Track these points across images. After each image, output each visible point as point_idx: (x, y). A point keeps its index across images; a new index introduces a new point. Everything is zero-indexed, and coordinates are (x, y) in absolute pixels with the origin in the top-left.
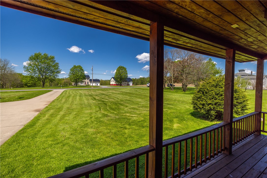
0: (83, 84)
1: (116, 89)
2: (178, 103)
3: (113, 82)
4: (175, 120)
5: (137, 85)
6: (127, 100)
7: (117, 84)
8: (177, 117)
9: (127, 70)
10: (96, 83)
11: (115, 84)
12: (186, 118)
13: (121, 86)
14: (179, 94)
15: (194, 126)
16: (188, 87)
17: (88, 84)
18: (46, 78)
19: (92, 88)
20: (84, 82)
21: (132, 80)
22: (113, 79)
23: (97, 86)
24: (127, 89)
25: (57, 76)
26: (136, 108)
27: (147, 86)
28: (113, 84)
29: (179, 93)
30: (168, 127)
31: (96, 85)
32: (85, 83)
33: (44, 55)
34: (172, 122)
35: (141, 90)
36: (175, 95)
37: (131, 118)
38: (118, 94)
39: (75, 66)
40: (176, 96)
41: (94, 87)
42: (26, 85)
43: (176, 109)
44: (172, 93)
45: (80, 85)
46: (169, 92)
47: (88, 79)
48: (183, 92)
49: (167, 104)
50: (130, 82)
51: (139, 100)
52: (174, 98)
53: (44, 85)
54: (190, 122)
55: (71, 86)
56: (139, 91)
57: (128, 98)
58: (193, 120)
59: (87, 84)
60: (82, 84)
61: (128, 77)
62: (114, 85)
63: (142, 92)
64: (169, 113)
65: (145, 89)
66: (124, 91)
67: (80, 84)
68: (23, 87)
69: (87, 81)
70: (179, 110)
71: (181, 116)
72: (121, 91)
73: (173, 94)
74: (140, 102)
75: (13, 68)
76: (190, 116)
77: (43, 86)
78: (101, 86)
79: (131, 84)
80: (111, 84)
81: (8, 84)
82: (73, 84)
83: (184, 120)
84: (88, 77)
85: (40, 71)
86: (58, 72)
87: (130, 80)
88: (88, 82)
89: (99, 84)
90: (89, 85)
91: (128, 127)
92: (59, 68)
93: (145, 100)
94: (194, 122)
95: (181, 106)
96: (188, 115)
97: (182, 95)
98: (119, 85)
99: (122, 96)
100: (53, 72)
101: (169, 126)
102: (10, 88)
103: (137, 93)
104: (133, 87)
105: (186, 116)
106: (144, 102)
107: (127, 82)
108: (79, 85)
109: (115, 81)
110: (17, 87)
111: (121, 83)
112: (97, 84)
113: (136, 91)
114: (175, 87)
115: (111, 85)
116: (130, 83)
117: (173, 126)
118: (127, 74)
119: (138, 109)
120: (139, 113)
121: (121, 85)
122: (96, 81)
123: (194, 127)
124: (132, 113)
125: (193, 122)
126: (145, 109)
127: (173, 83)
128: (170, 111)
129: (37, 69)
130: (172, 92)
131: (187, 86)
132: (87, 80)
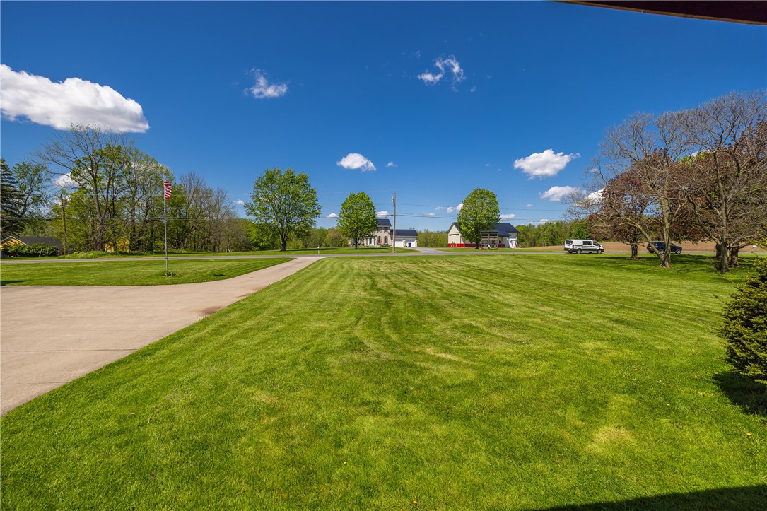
0: (374, 244)
1: (455, 259)
2: (668, 322)
3: (455, 239)
4: (619, 402)
5: (534, 246)
6: (466, 295)
7: (468, 242)
8: (632, 390)
9: (497, 199)
10: (407, 241)
11: (462, 243)
12: (685, 401)
13: (477, 248)
14: (694, 283)
15: (718, 461)
16: (742, 254)
17: (385, 242)
18: (289, 229)
19: (393, 254)
20: (376, 238)
21: (517, 232)
22: (455, 230)
23: (410, 248)
24: (492, 258)
25: (312, 222)
26: (477, 327)
27: (566, 249)
28: (455, 245)
29: (694, 279)
30: (561, 438)
31: (407, 245)
32: (379, 241)
33: (288, 173)
34: (597, 413)
35: (538, 263)
36: (671, 286)
37: (429, 365)
38: (454, 273)
39: (352, 196)
40: (674, 290)
41: (398, 252)
42: (256, 245)
43: (651, 348)
44: (659, 278)
45: (365, 245)
46: (648, 272)
47: (386, 229)
48: (715, 275)
49: (617, 321)
50: (508, 236)
51: (510, 298)
52: (659, 298)
53: (284, 245)
54: (699, 430)
55: (343, 249)
56: (530, 264)
57: (475, 286)
58: (720, 418)
59: (383, 242)
60: (370, 243)
61: (501, 222)
62: (458, 245)
63: (536, 271)
64: (604, 365)
65: (553, 261)
66: (475, 264)
67: (366, 243)
68: (250, 249)
69: (382, 234)
70: (661, 354)
71: (659, 386)
72: (470, 263)
73: (664, 282)
74: (509, 306)
75: (233, 208)
76: (709, 394)
77: (284, 247)
78: (418, 249)
79: (512, 242)
80: (450, 242)
81: (224, 243)
82: (349, 243)
83: (668, 413)
84: (385, 223)
85: (277, 213)
86: (316, 213)
87: (508, 230)
88: (386, 238)
89: (414, 244)
90: (387, 246)
91: (390, 403)
92: (317, 202)
93: (534, 297)
94: (726, 433)
95: (680, 333)
96: (701, 384)
97: (703, 284)
98: (474, 246)
99: (459, 280)
100: (303, 214)
101: (567, 435)
102: (228, 252)
103: (520, 272)
104: (512, 253)
105: (684, 391)
106: (525, 306)
107: (497, 239)
108: (363, 245)
109: (460, 235)
110: (240, 249)
111: (479, 240)
112: (410, 244)
113: (519, 265)
114: (683, 253)
115: (449, 245)
116: (509, 240)
117: (590, 439)
118: (496, 211)
119: (483, 332)
120: (476, 347)
121: (477, 246)
122: (411, 234)
123: (715, 466)
124: (449, 345)
125: (719, 434)
126: (507, 335)
127: (666, 237)
128: (613, 354)
129: (270, 208)
130: (660, 273)
131: (737, 251)
132: (383, 231)
